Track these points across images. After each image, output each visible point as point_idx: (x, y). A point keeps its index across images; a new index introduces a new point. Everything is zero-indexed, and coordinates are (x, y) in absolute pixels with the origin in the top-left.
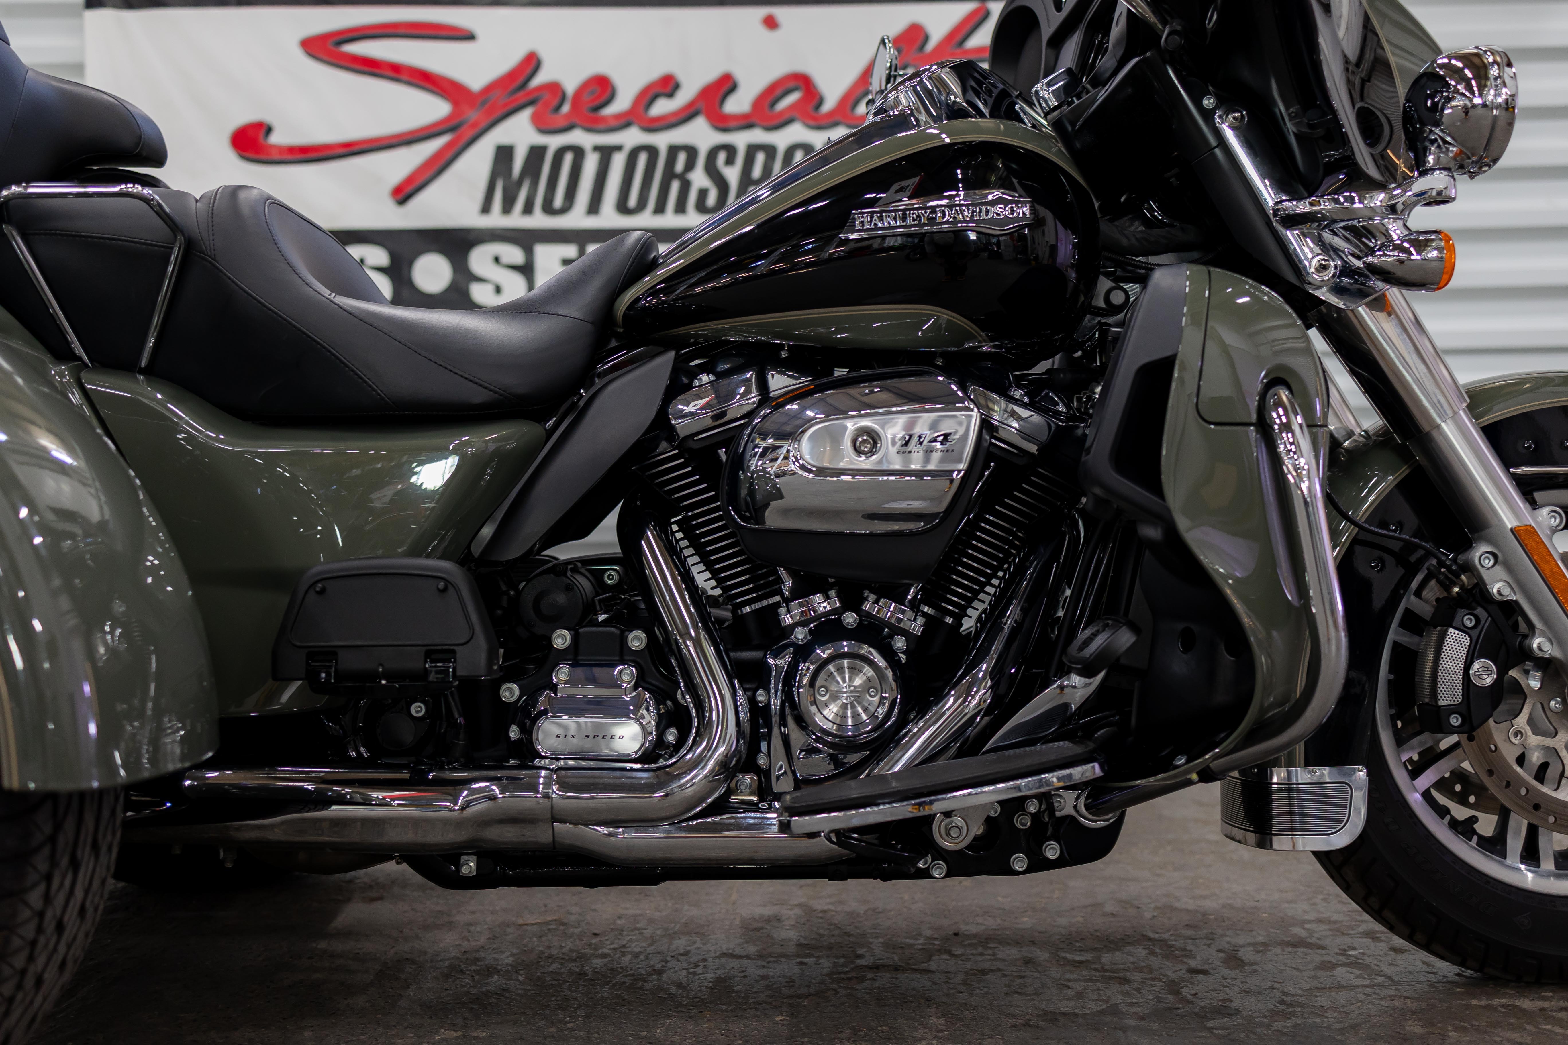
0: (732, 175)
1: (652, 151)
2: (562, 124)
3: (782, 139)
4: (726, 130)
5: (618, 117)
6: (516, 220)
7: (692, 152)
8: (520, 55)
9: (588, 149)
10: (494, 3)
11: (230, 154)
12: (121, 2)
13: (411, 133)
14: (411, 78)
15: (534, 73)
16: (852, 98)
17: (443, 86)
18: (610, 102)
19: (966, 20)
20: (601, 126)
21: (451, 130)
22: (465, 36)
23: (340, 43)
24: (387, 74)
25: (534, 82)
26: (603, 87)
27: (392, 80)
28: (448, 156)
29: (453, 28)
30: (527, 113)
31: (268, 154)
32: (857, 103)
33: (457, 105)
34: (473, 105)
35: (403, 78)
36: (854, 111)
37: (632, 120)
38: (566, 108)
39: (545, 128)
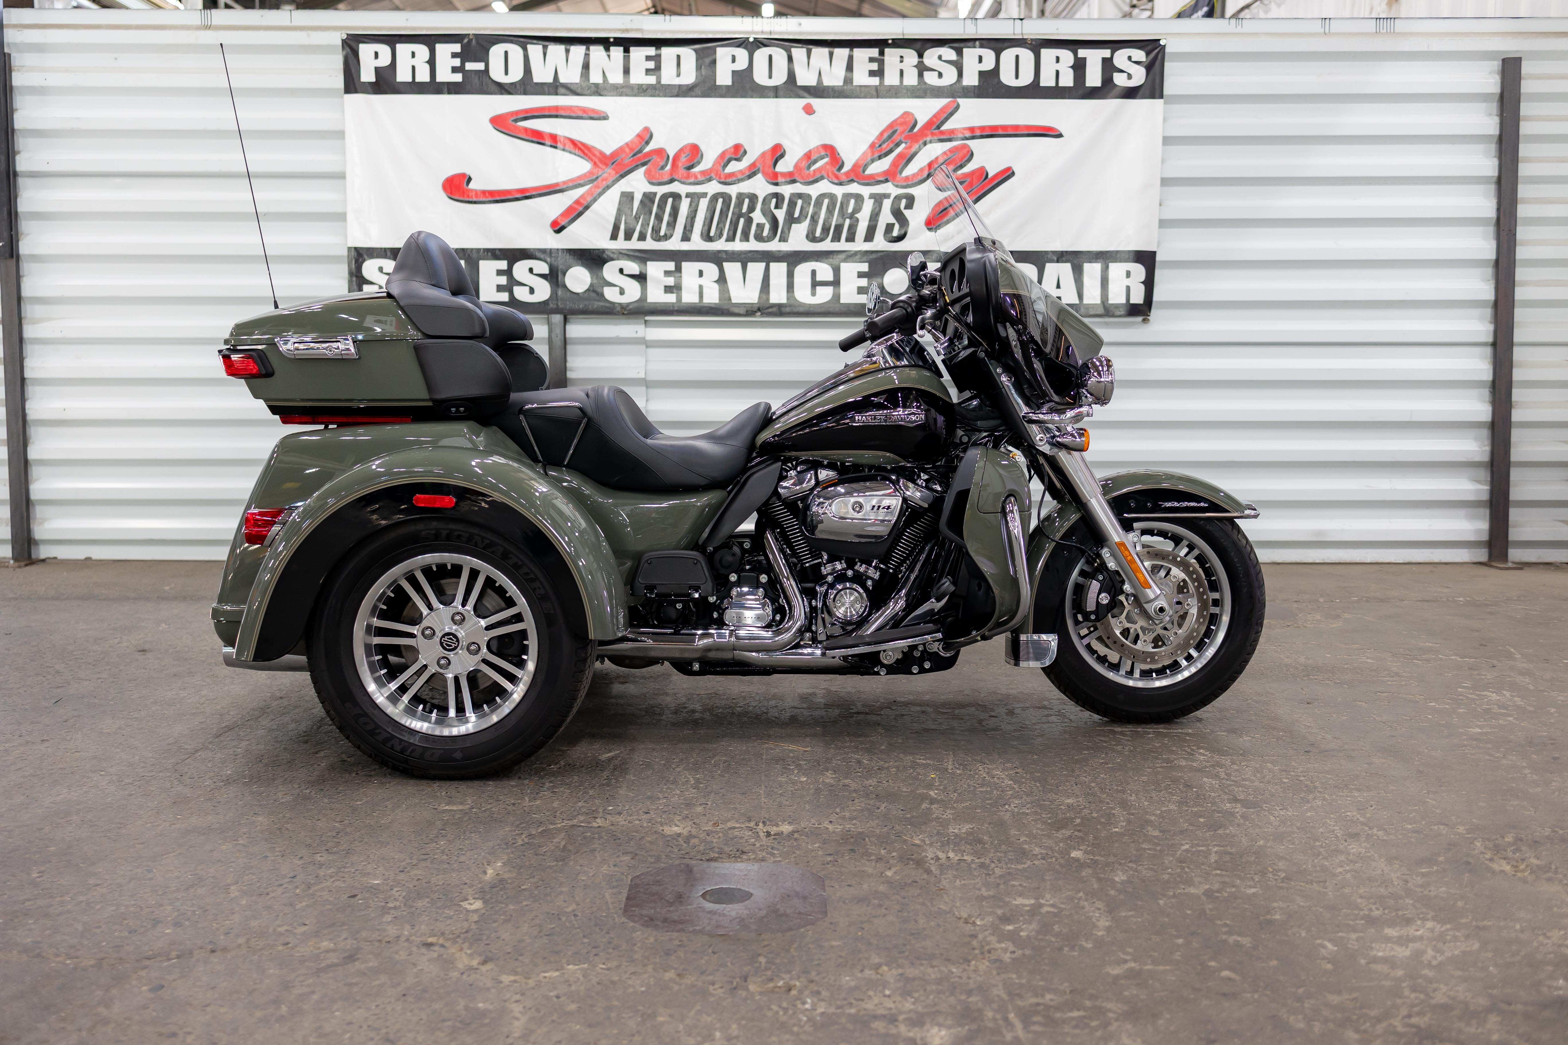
0: (780, 214)
1: (727, 198)
2: (666, 178)
3: (814, 191)
4: (776, 184)
5: (703, 173)
6: (635, 244)
7: (753, 198)
8: (638, 130)
9: (683, 195)
10: (621, 95)
11: (443, 196)
12: (369, 89)
13: (564, 183)
14: (565, 145)
15: (647, 143)
16: (862, 163)
17: (586, 151)
18: (699, 163)
19: (942, 110)
20: (692, 180)
21: (592, 181)
22: (600, 116)
23: (516, 121)
24: (548, 142)
25: (648, 149)
26: (694, 152)
27: (551, 146)
28: (589, 199)
29: (593, 111)
30: (642, 170)
31: (468, 196)
32: (866, 166)
33: (595, 163)
34: (606, 165)
35: (559, 145)
36: (864, 172)
37: (713, 175)
38: (669, 167)
39: (654, 181)
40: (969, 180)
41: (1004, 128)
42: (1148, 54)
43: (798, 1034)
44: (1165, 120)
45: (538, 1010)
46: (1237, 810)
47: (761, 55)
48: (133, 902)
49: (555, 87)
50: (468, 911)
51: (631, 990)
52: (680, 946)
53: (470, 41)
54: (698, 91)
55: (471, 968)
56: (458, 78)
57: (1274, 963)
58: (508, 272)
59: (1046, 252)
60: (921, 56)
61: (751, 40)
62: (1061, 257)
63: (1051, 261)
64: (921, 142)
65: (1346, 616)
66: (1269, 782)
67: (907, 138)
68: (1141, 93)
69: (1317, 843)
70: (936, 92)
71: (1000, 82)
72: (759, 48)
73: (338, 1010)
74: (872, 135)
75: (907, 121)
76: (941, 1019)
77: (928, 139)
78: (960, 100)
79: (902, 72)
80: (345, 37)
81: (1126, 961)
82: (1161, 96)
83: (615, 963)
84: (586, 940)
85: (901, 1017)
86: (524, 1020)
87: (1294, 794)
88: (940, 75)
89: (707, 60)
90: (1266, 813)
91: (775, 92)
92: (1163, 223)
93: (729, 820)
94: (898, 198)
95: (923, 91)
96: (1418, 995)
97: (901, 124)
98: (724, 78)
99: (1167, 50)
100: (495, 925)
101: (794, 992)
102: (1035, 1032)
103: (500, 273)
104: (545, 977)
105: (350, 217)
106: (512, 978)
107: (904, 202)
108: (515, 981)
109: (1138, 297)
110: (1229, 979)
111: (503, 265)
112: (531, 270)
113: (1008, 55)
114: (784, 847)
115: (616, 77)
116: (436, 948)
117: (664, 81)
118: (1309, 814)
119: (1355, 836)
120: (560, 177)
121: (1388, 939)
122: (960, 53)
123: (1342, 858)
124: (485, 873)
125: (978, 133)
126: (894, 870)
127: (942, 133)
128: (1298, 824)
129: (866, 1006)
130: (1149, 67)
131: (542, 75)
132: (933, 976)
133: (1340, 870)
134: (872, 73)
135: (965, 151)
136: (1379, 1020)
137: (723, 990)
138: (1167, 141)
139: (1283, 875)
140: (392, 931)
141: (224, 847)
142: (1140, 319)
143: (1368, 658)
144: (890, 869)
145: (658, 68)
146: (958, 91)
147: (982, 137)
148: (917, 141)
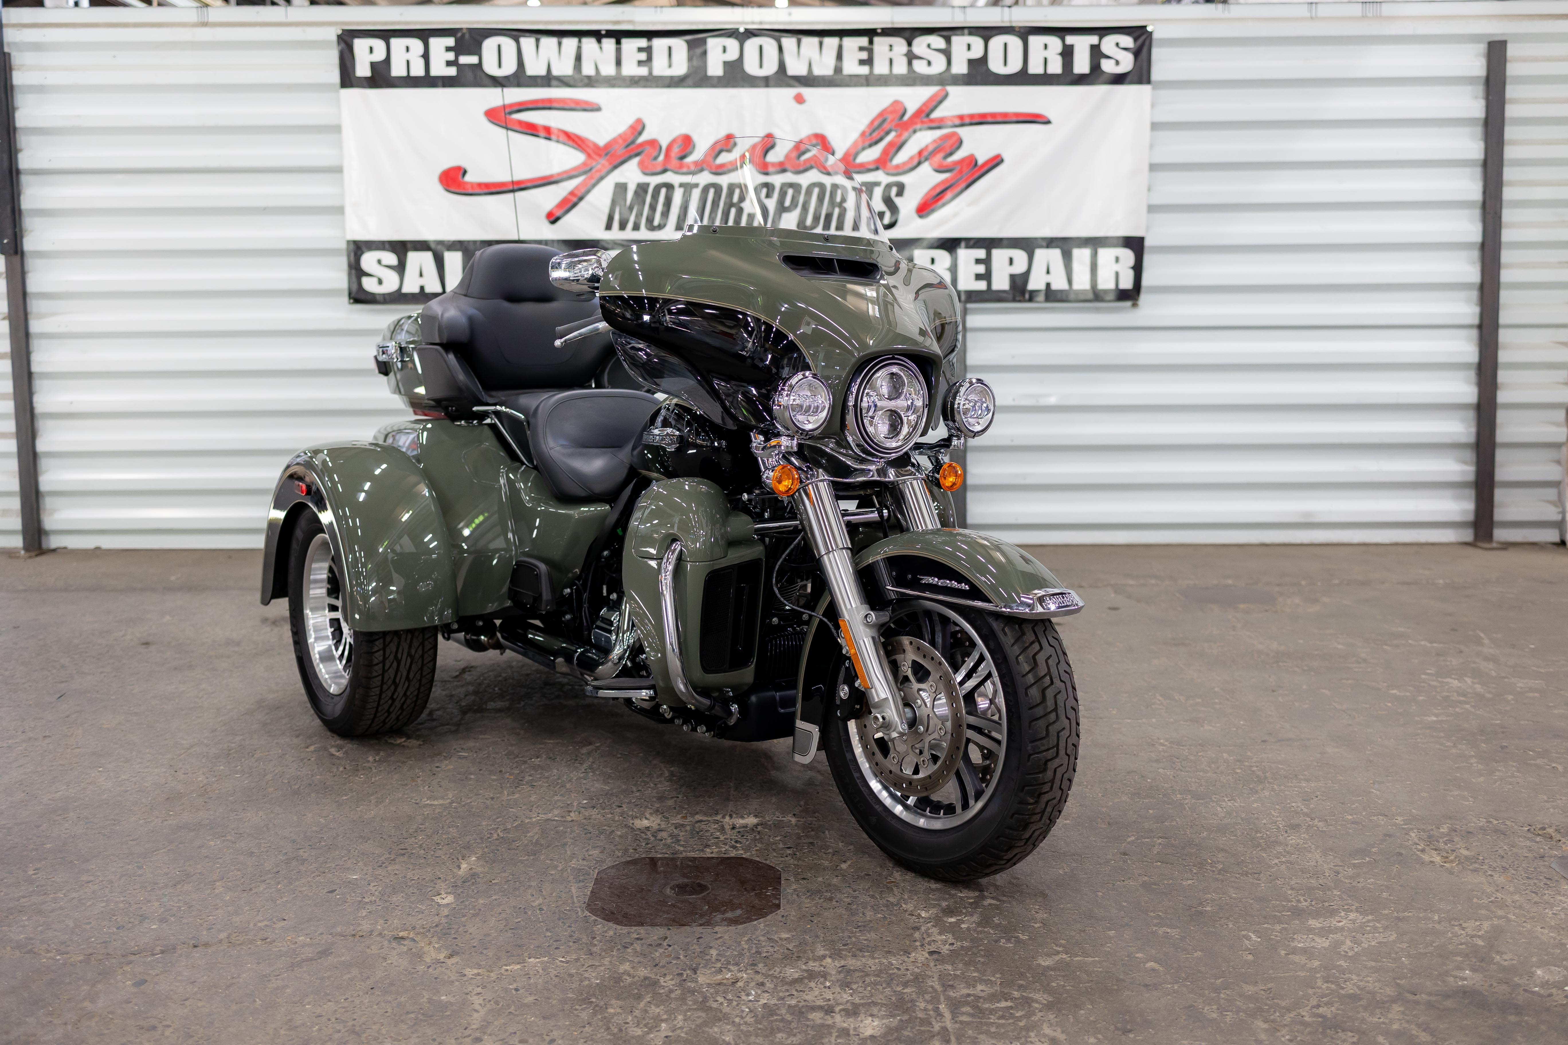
0: (772, 203)
1: (718, 188)
2: (659, 169)
5: (696, 163)
6: (629, 234)
7: (744, 188)
8: (630, 121)
9: (676, 185)
10: (613, 86)
11: (439, 189)
12: (365, 83)
13: (559, 174)
14: (558, 137)
15: (640, 133)
16: (853, 151)
17: (580, 142)
18: (691, 153)
19: (931, 99)
20: (685, 170)
21: (585, 173)
22: (594, 108)
23: (511, 113)
24: (542, 134)
25: (640, 140)
26: (687, 142)
27: (546, 138)
28: (583, 190)
29: (587, 103)
30: (636, 160)
31: (464, 189)
32: (856, 155)
33: (589, 156)
34: (600, 156)
35: (553, 137)
36: (855, 159)
37: (705, 166)
38: (661, 158)
39: (647, 171)
40: (958, 168)
41: (993, 115)
42: (1136, 40)
43: (740, 1024)
44: (1153, 106)
45: (497, 1003)
46: (1187, 801)
47: (752, 45)
48: (122, 899)
49: (547, 80)
50: (439, 905)
51: (587, 983)
52: (638, 939)
53: (463, 35)
54: (689, 81)
55: (438, 962)
56: (452, 71)
57: (1199, 954)
59: (1036, 239)
60: (910, 44)
61: (742, 30)
62: (1050, 243)
63: (1041, 247)
64: (911, 130)
65: (1326, 600)
66: (1222, 773)
67: (897, 126)
68: (1129, 79)
69: (1259, 835)
70: (926, 80)
71: (988, 70)
72: (749, 38)
73: (309, 1003)
74: (863, 124)
75: (898, 109)
76: (875, 1010)
77: (918, 126)
78: (950, 89)
79: (891, 61)
80: (340, 32)
81: (1058, 953)
82: (1149, 82)
83: (574, 957)
84: (549, 934)
85: (837, 1009)
86: (483, 1012)
87: (1244, 785)
88: (929, 63)
89: (699, 51)
90: (1214, 804)
91: (766, 82)
92: (1152, 209)
93: (697, 813)
94: (889, 186)
95: (912, 79)
96: (1329, 985)
97: (892, 112)
98: (715, 68)
99: (1155, 36)
100: (463, 919)
101: (740, 984)
102: (961, 1022)
104: (507, 970)
105: (348, 210)
106: (476, 971)
107: (894, 191)
108: (478, 974)
109: (1127, 283)
110: (1153, 970)
113: (997, 42)
114: (747, 840)
115: (608, 69)
116: (406, 942)
117: (656, 72)
118: (1255, 805)
119: (1295, 827)
120: (555, 169)
121: (1311, 930)
122: (948, 40)
123: (1280, 849)
124: (459, 867)
125: (967, 121)
126: (849, 863)
127: (932, 121)
128: (1243, 815)
129: (807, 998)
130: (1137, 53)
131: (535, 68)
132: (873, 968)
133: (1276, 861)
134: (862, 62)
135: (954, 139)
136: (1289, 1010)
137: (673, 982)
138: (1155, 126)
139: (1220, 866)
140: (366, 926)
141: (212, 843)
142: (1128, 304)
143: (1339, 643)
144: (845, 862)
145: (650, 59)
146: (946, 79)
147: (971, 124)
148: (907, 129)
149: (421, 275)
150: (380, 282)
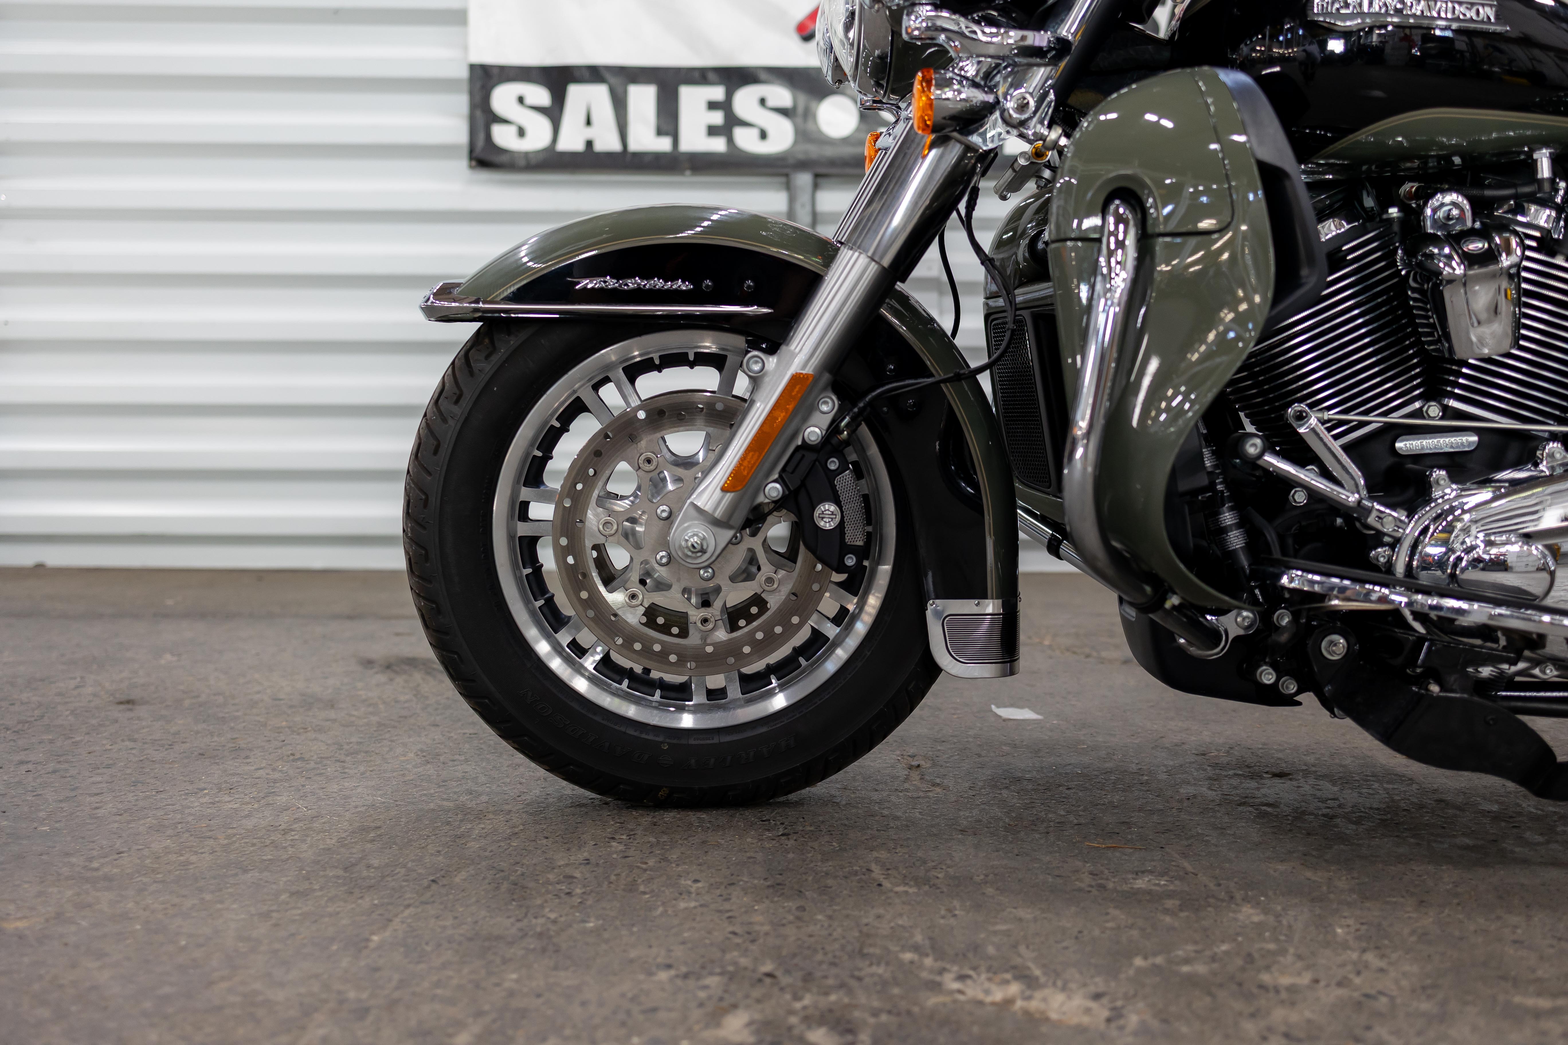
58: (725, 106)
103: (712, 106)
105: (473, 17)
111: (717, 93)
112: (763, 102)
149: (589, 122)
150: (521, 132)
